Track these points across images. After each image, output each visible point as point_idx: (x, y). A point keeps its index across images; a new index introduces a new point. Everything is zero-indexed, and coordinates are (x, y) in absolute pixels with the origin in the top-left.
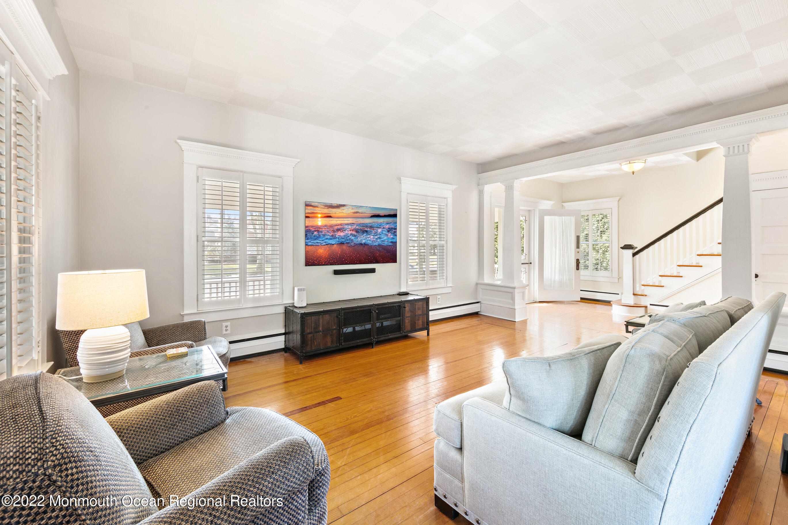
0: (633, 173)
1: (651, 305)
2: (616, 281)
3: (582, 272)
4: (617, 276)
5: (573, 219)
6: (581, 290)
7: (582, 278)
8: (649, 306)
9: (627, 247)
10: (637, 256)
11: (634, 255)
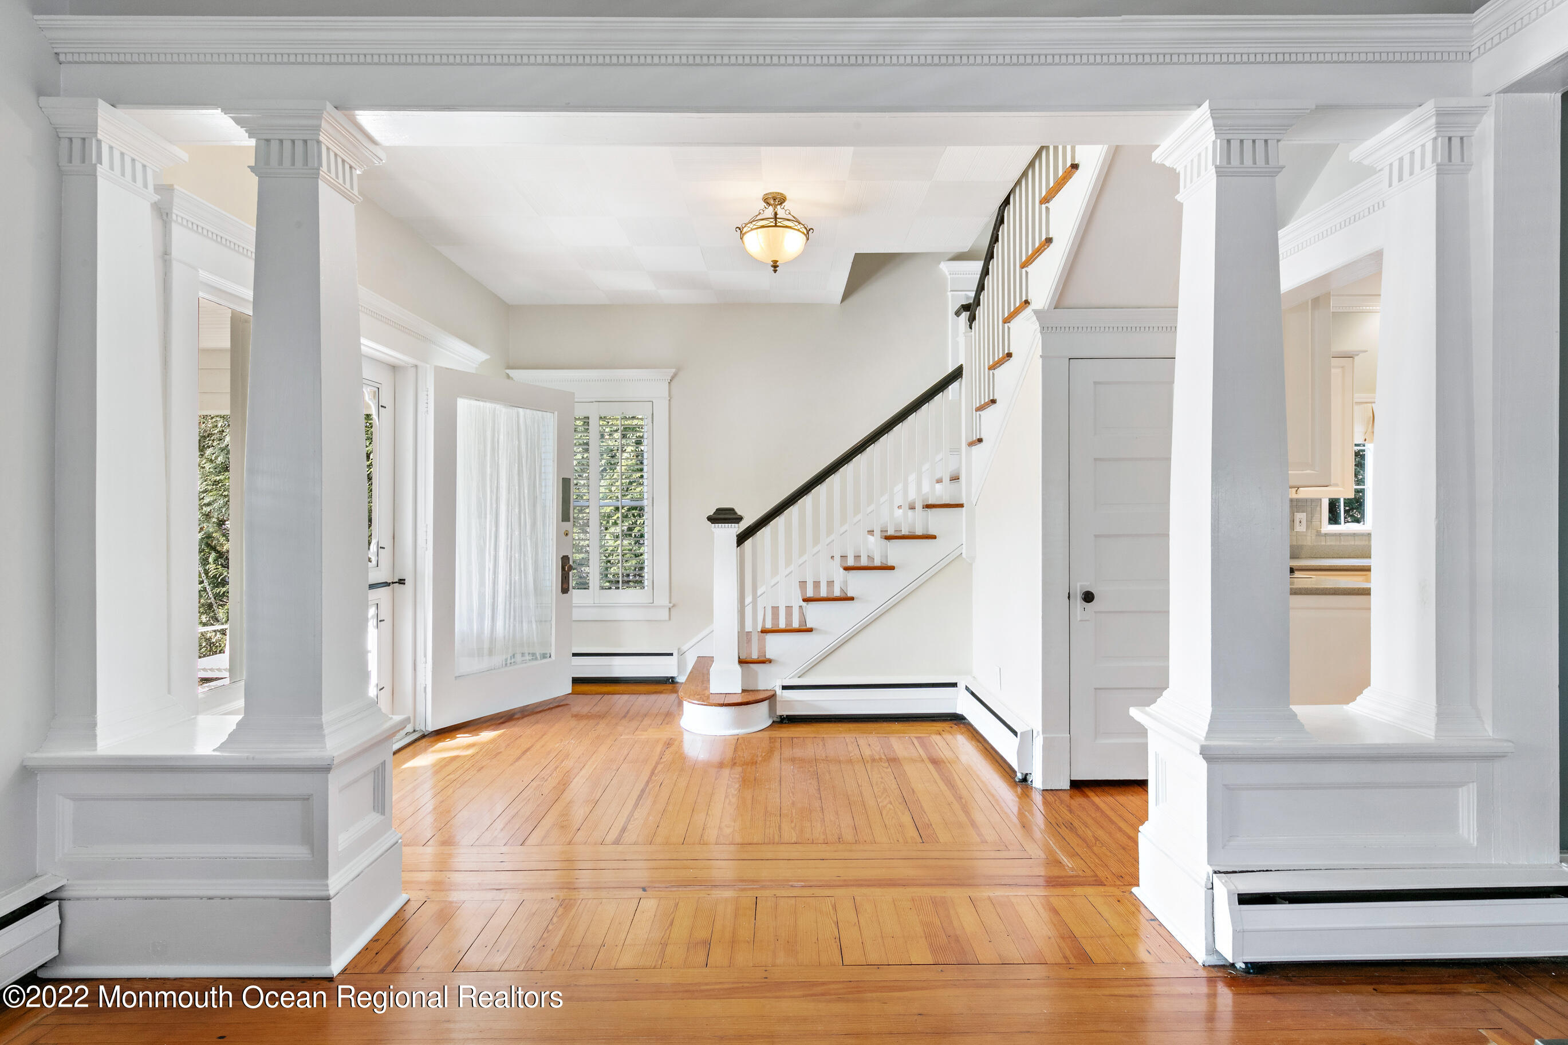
0: (775, 266)
1: (784, 688)
2: (664, 614)
3: (576, 595)
4: (666, 602)
5: (550, 421)
6: (574, 655)
7: (576, 614)
8: (779, 692)
9: (724, 516)
10: (748, 543)
11: (742, 538)
